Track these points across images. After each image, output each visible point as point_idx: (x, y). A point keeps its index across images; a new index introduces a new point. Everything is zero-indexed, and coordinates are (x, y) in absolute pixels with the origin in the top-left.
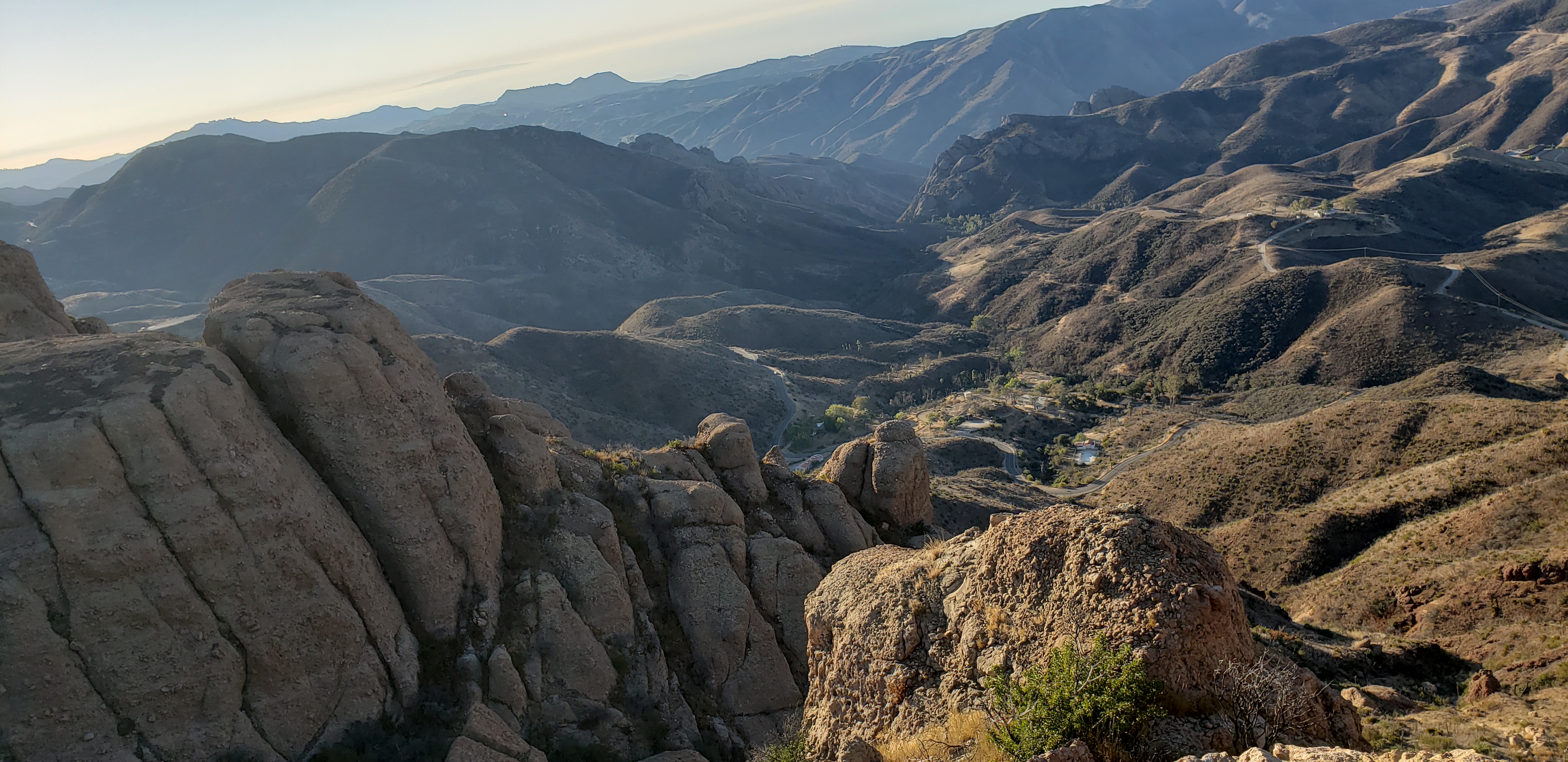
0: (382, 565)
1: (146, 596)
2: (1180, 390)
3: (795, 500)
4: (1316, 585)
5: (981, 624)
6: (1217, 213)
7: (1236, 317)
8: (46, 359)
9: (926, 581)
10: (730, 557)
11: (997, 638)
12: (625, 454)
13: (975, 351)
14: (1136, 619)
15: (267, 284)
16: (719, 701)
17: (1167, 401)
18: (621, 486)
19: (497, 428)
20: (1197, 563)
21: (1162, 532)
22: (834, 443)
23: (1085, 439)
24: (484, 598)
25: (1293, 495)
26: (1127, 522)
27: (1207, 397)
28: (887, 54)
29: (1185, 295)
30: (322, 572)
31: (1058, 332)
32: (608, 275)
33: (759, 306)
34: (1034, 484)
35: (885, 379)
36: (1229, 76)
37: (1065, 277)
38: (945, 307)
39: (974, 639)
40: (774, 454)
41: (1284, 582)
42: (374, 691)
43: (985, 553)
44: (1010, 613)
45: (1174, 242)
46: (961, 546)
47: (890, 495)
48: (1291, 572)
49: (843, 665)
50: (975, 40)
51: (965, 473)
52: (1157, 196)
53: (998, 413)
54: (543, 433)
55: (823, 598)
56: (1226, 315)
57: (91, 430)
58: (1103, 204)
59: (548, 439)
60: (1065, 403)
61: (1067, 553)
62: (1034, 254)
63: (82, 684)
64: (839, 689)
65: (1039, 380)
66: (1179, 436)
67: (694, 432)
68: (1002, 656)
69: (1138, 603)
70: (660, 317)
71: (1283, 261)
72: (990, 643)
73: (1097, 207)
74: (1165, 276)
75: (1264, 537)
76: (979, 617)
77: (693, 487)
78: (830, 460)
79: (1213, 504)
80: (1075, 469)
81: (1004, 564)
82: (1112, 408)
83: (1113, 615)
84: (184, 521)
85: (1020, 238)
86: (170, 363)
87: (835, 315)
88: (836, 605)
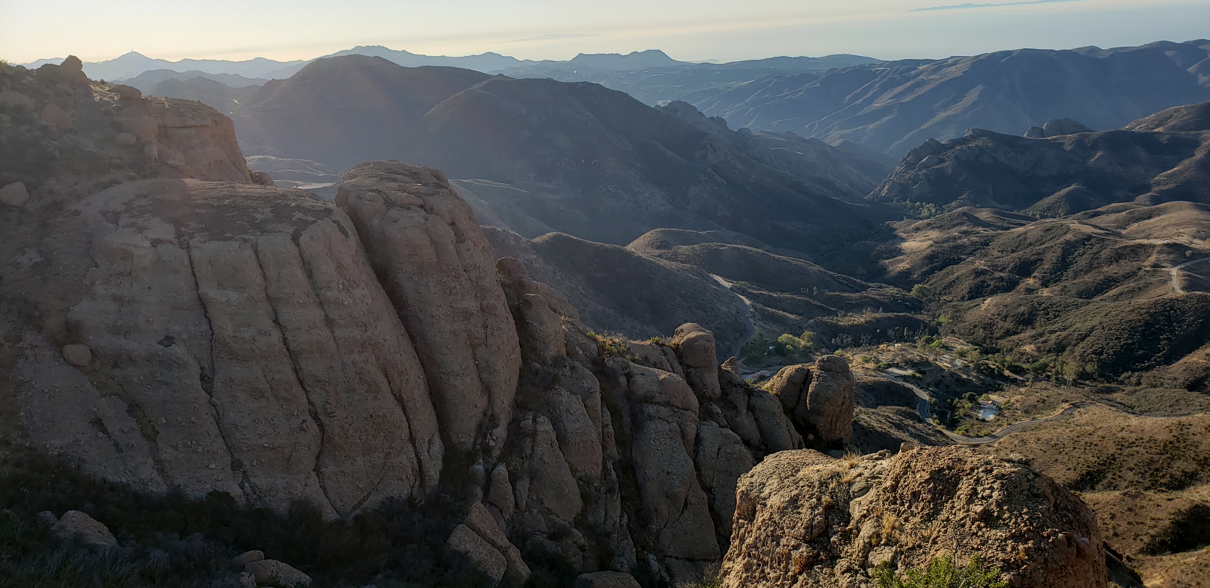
0: (429, 387)
1: (265, 376)
2: (1077, 375)
3: (741, 402)
4: (1171, 560)
5: (878, 526)
6: (1139, 236)
7: (1138, 324)
8: (230, 197)
9: (839, 484)
10: (683, 435)
11: (889, 540)
12: (617, 340)
13: (910, 313)
14: (1009, 549)
15: (386, 169)
16: (656, 542)
17: (1065, 382)
18: (610, 363)
19: (528, 303)
20: (1070, 515)
21: (1044, 484)
22: (780, 364)
23: (989, 399)
24: (497, 426)
25: (1163, 481)
26: (1016, 470)
27: (1100, 386)
28: (880, 65)
29: (1097, 299)
30: (387, 384)
31: (983, 309)
32: (628, 204)
33: (740, 246)
34: (939, 428)
35: (831, 321)
36: (1171, 124)
37: (996, 266)
38: (892, 273)
39: (870, 537)
40: (731, 363)
41: (1141, 551)
42: (407, 477)
43: (892, 472)
44: (903, 523)
45: (1095, 254)
46: (873, 462)
47: (819, 413)
48: (1149, 544)
49: (760, 535)
50: (955, 65)
51: (884, 408)
52: (1087, 213)
53: (921, 366)
54: (560, 313)
55: (753, 480)
56: (1130, 321)
57: (248, 253)
58: (1039, 212)
59: (563, 318)
60: (978, 368)
61: (960, 485)
62: (974, 243)
63: (214, 429)
64: (754, 552)
65: (960, 346)
66: (1069, 412)
67: (672, 334)
68: (890, 555)
69: (1013, 537)
70: (662, 242)
71: (1190, 285)
72: (882, 542)
73: (1033, 214)
74: (1081, 280)
75: (1130, 510)
76: (877, 521)
77: (663, 375)
78: (775, 377)
79: (1088, 473)
80: (976, 422)
81: (906, 483)
82: (1016, 379)
83: (990, 542)
84: (300, 329)
85: (964, 228)
86: (309, 214)
87: (800, 263)
88: (763, 487)
